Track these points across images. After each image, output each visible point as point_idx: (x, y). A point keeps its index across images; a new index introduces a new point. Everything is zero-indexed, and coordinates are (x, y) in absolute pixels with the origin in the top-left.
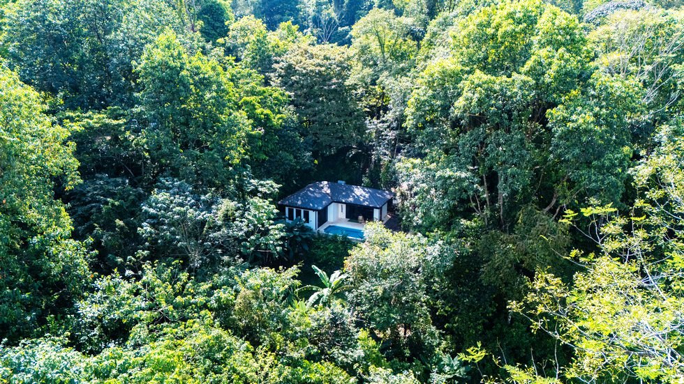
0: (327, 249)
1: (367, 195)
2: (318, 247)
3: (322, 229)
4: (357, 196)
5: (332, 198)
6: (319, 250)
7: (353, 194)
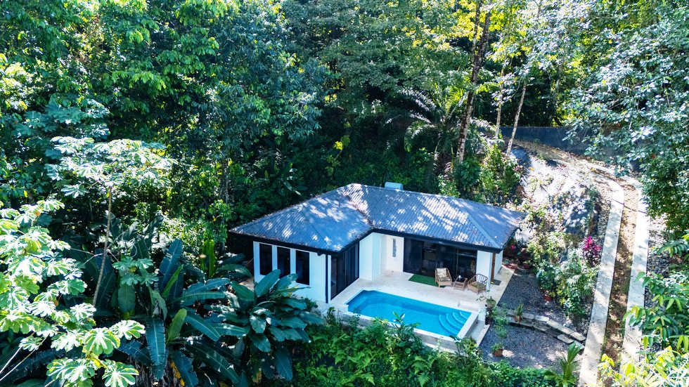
0: (354, 368)
1: (463, 217)
2: (329, 360)
3: (341, 305)
4: (436, 217)
5: (370, 222)
6: (331, 368)
7: (424, 212)
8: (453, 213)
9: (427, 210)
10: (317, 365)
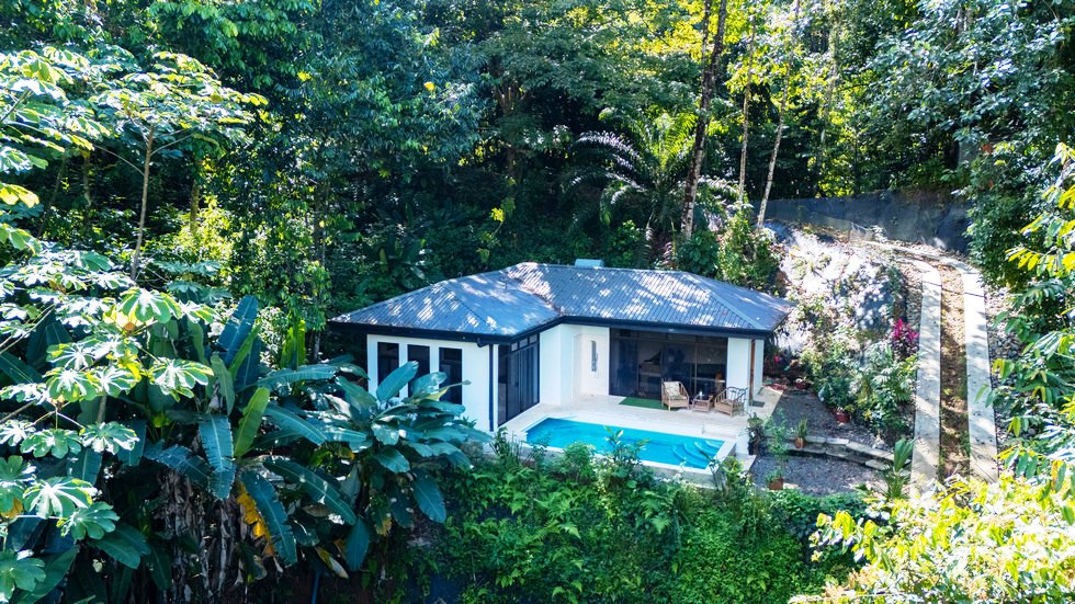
0: (544, 517)
2: (501, 510)
3: (517, 430)
4: (659, 298)
5: (556, 309)
6: (503, 522)
7: (642, 293)
8: (687, 290)
9: (646, 290)
10: (480, 519)
